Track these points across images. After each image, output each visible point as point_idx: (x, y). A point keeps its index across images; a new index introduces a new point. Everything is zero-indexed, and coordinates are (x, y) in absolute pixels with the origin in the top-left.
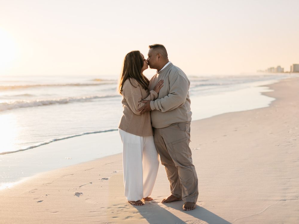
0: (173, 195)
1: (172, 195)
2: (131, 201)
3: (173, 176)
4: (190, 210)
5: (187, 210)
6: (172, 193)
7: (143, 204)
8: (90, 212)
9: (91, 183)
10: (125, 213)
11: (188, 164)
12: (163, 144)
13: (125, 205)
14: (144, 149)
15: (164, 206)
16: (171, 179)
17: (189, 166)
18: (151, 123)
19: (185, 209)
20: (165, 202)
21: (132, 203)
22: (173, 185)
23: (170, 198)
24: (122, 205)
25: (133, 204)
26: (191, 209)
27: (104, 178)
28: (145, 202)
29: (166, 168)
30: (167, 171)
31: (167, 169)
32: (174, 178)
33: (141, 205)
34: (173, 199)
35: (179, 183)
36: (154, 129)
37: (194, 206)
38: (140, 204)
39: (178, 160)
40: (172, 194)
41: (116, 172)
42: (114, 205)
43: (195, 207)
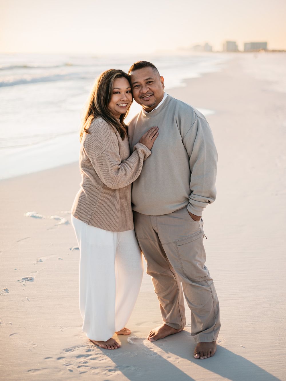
0: (168, 324)
1: (165, 325)
2: (95, 341)
3: (169, 294)
4: (207, 357)
5: (202, 358)
6: (166, 321)
7: (119, 347)
8: (29, 371)
9: (6, 290)
10: (93, 371)
11: (203, 279)
12: (154, 241)
13: (86, 348)
14: (118, 250)
15: (156, 349)
16: (163, 299)
17: (204, 282)
18: (133, 205)
19: (199, 357)
20: (155, 338)
21: (97, 343)
22: (168, 308)
23: (162, 330)
24: (81, 349)
25: (100, 345)
26: (209, 356)
27: (27, 278)
28: (121, 341)
29: (155, 280)
30: (157, 285)
31: (157, 282)
32: (171, 296)
33: (116, 347)
34: (169, 332)
35: (177, 304)
36: (136, 215)
37: (213, 349)
38: (114, 347)
39: (185, 272)
40: (164, 323)
41: (41, 261)
42: (67, 351)
43: (215, 350)
